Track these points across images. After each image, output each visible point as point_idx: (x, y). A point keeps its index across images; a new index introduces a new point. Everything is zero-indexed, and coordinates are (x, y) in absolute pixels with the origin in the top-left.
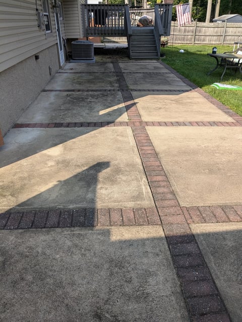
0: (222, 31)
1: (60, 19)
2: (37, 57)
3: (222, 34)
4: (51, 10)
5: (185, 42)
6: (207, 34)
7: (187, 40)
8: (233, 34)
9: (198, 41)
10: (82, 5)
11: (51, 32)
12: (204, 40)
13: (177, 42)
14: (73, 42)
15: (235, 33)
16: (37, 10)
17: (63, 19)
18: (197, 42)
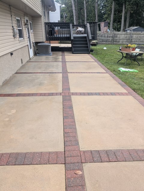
0: (129, 37)
1: (31, 31)
2: (12, 54)
3: (129, 38)
4: (23, 26)
5: (108, 43)
6: (121, 38)
7: (109, 42)
8: (136, 38)
9: (116, 42)
10: (45, 23)
11: (24, 39)
12: (119, 42)
13: (103, 43)
14: (38, 44)
15: (137, 37)
16: (13, 27)
17: (33, 31)
18: (114, 43)
